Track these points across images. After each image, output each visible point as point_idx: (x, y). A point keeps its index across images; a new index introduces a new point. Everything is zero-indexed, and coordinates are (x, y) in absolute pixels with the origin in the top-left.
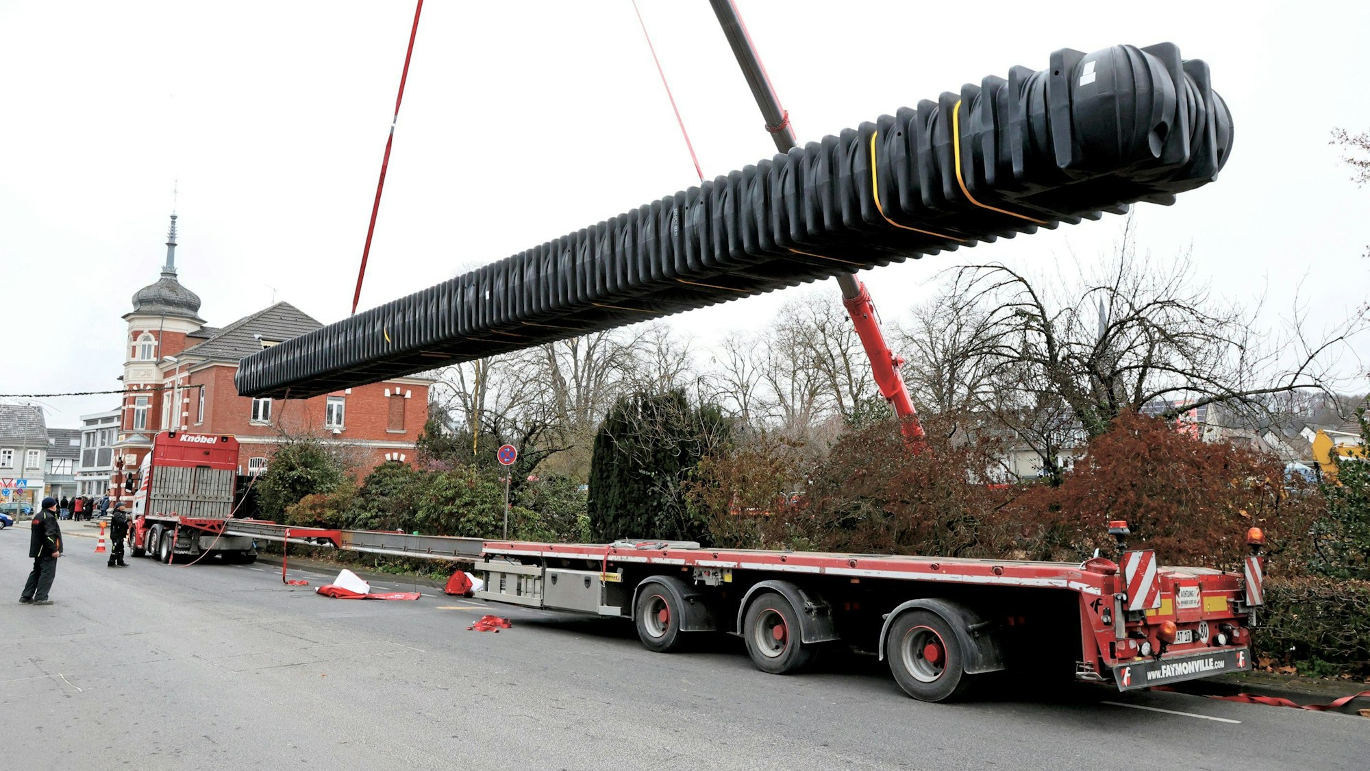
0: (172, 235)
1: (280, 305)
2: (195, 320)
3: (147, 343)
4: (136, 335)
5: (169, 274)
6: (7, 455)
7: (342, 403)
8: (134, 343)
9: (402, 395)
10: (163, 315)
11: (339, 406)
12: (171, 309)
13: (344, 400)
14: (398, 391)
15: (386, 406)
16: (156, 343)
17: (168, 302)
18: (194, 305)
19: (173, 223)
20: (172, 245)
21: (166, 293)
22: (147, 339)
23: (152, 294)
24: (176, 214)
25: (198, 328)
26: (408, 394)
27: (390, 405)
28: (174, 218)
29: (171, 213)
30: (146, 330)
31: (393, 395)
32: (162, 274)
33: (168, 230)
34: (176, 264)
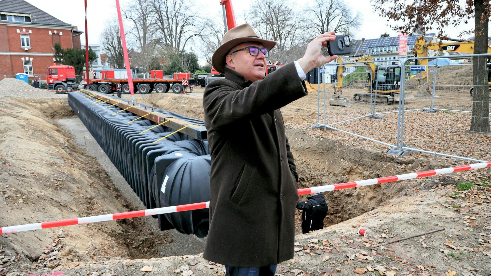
7: (28, 37)
9: (58, 34)
11: (27, 39)
13: (29, 36)
14: (55, 32)
15: (50, 38)
26: (61, 34)
27: (52, 38)
31: (53, 34)
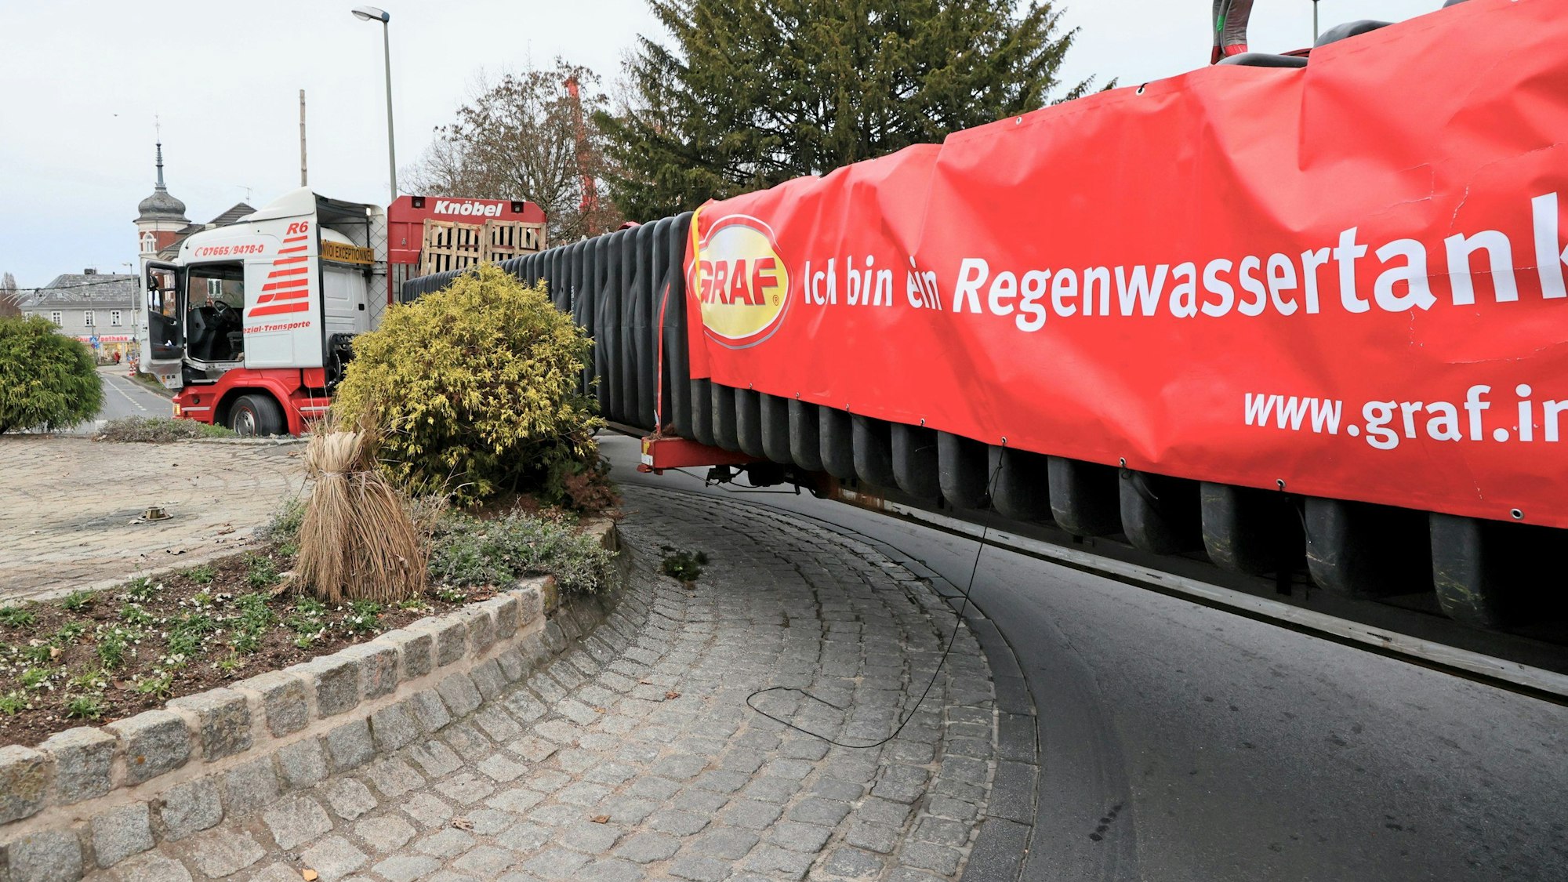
0: (159, 159)
1: (239, 206)
2: (182, 220)
3: (150, 240)
4: (142, 234)
5: (161, 187)
6: (116, 315)
8: (142, 241)
10: (157, 220)
12: (162, 215)
16: (155, 240)
17: (160, 210)
18: (180, 210)
19: (159, 149)
20: (160, 166)
21: (157, 204)
22: (149, 237)
23: (148, 204)
24: (161, 142)
25: (186, 226)
28: (159, 145)
29: (156, 142)
30: (147, 231)
32: (157, 188)
33: (155, 155)
34: (165, 181)
